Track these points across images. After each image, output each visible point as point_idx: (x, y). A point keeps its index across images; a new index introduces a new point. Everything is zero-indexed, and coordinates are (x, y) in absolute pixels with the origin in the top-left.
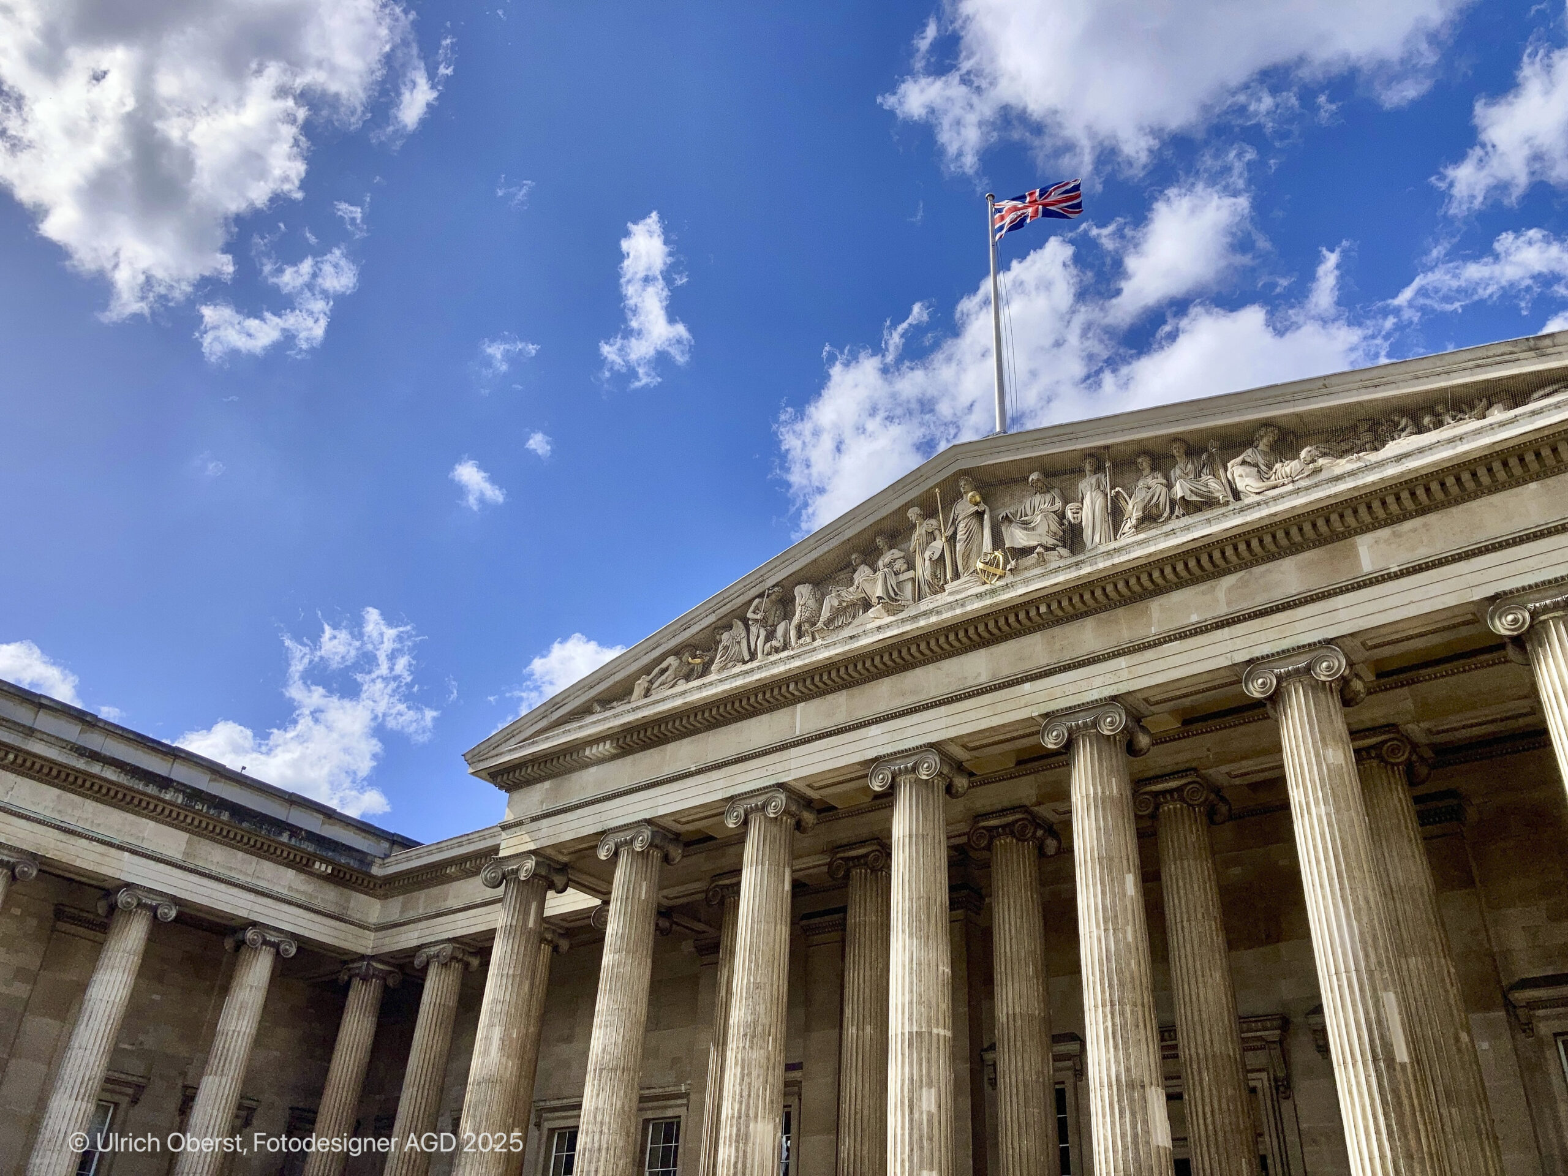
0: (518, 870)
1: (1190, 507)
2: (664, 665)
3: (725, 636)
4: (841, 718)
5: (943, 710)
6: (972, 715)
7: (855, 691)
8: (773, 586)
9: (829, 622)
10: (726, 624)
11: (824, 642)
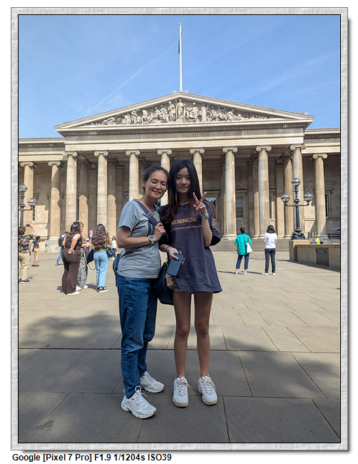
0: (72, 154)
1: (221, 120)
2: (111, 119)
3: (126, 116)
4: (151, 140)
5: (173, 143)
6: (179, 145)
8: (138, 109)
10: (126, 114)
11: (151, 124)
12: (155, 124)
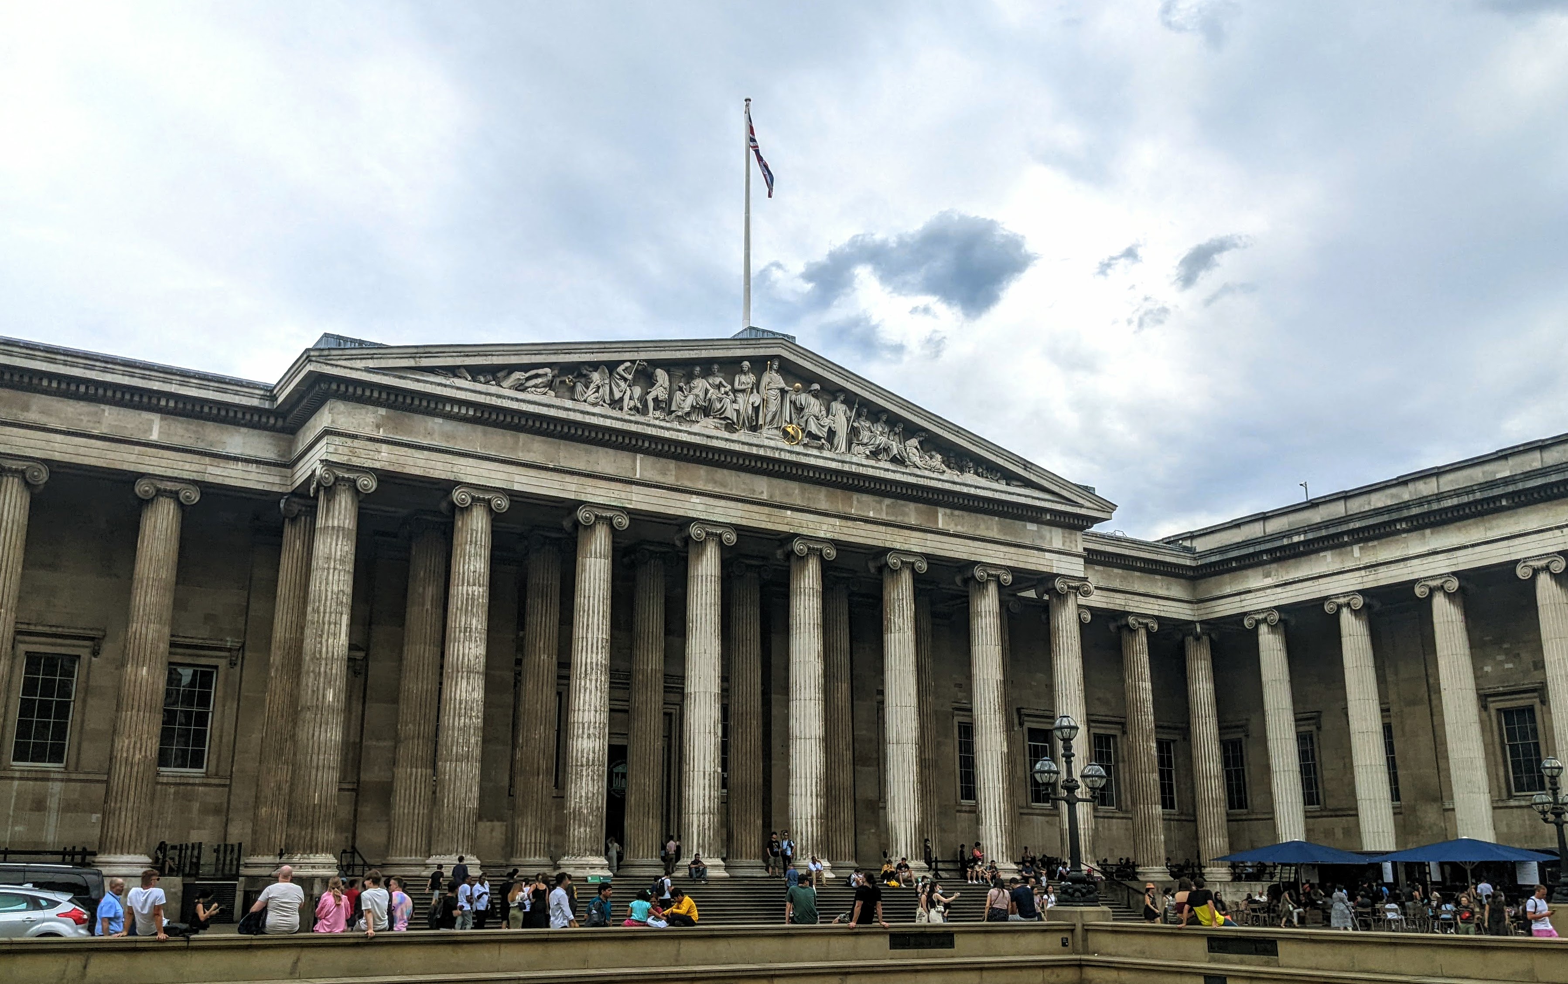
0: (355, 481)
2: (540, 371)
3: (596, 377)
4: (670, 480)
5: (740, 505)
6: (757, 517)
7: (682, 464)
8: (644, 360)
9: (688, 414)
10: (595, 366)
11: (683, 428)
12: (695, 428)
